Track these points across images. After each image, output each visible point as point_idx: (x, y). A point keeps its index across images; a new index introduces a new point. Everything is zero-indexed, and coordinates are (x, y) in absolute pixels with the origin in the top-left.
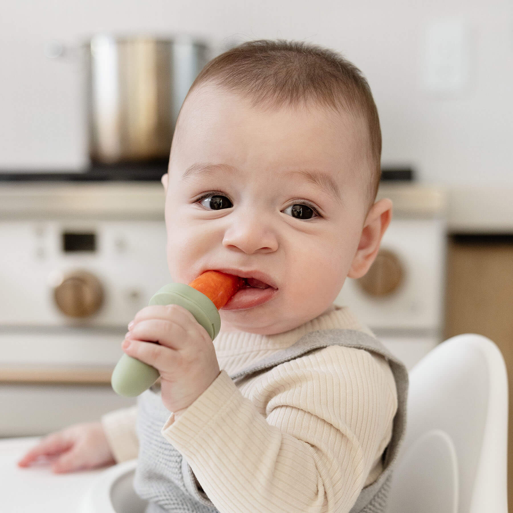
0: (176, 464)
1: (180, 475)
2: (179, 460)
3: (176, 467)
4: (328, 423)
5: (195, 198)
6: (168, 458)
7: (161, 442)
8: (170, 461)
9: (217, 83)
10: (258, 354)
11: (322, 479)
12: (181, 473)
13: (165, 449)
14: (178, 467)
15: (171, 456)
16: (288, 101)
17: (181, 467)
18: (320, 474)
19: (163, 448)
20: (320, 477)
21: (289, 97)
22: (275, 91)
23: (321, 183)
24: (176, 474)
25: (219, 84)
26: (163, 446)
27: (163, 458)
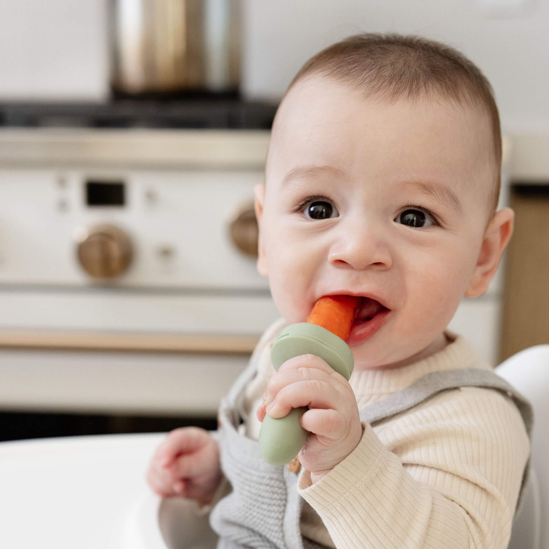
0: (277, 521)
1: (281, 534)
2: (280, 517)
3: (277, 525)
4: (472, 483)
5: (297, 207)
6: (265, 513)
7: (255, 494)
8: (269, 517)
9: (323, 75)
10: (370, 398)
11: (475, 545)
12: (282, 531)
13: (263, 503)
14: (280, 524)
15: (269, 511)
16: (406, 92)
17: (282, 525)
18: (473, 539)
19: (258, 501)
20: (473, 542)
21: (408, 90)
22: (391, 83)
23: (438, 195)
24: (276, 532)
25: (326, 76)
26: (260, 499)
27: (258, 513)
